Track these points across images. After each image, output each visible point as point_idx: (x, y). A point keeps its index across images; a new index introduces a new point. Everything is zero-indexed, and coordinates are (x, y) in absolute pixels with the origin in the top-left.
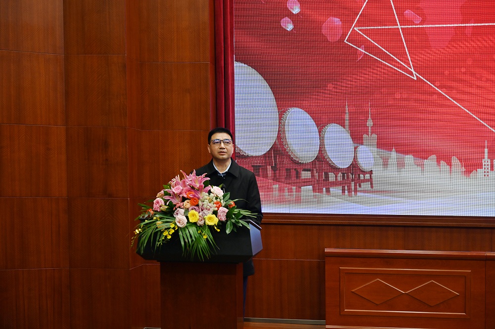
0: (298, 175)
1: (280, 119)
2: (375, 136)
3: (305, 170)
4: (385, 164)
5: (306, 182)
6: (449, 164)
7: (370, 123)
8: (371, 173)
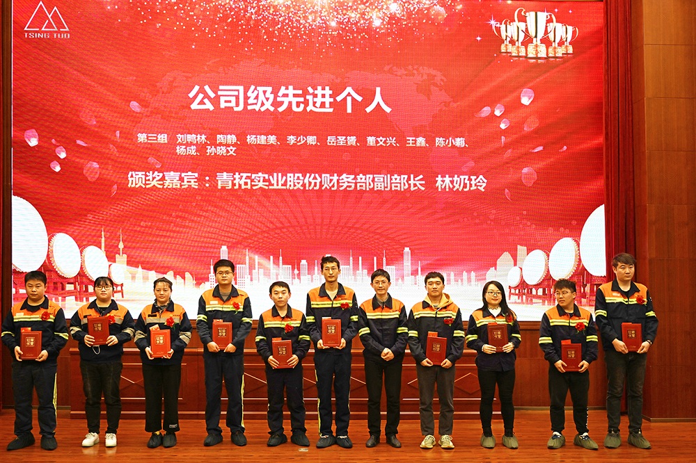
0: (63, 289)
1: (49, 243)
2: (125, 256)
3: (69, 283)
4: (133, 277)
5: (70, 293)
6: (184, 278)
7: (121, 246)
8: (122, 285)
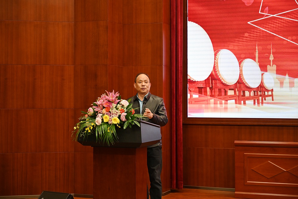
0: (226, 92)
1: (215, 57)
3: (230, 89)
4: (282, 83)
5: (231, 97)
7: (272, 58)
8: (272, 90)
